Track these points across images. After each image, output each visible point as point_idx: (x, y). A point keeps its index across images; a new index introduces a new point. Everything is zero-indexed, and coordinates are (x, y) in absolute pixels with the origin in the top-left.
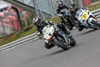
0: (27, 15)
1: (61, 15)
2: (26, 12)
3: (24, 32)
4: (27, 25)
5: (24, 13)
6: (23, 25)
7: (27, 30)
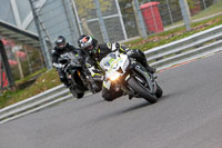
0: (23, 54)
1: (60, 65)
2: (21, 48)
3: (17, 92)
4: (22, 76)
5: (16, 49)
6: (14, 76)
7: (23, 86)
